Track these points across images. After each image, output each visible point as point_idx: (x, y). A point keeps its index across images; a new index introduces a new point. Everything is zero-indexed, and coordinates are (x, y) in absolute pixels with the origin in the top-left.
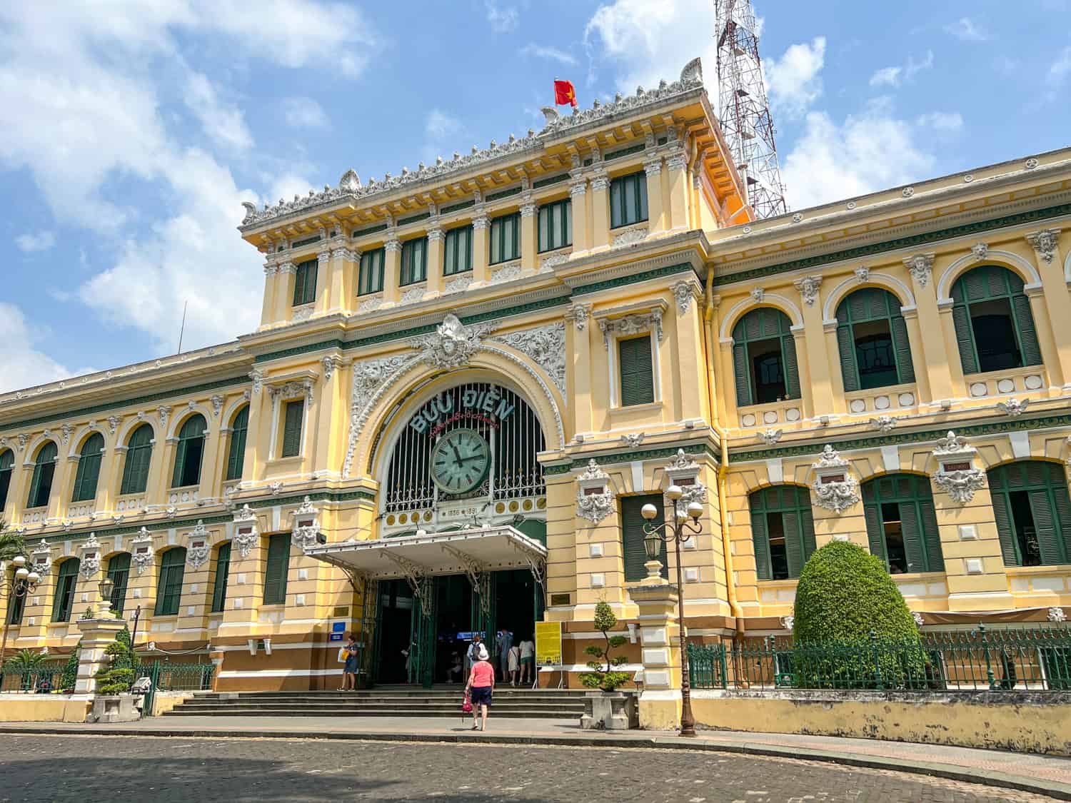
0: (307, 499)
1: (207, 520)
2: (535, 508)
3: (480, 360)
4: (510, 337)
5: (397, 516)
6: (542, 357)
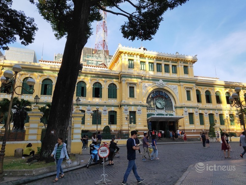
0: (139, 106)
1: (107, 106)
2: (171, 112)
3: (165, 88)
4: (170, 85)
5: (149, 111)
6: (175, 90)
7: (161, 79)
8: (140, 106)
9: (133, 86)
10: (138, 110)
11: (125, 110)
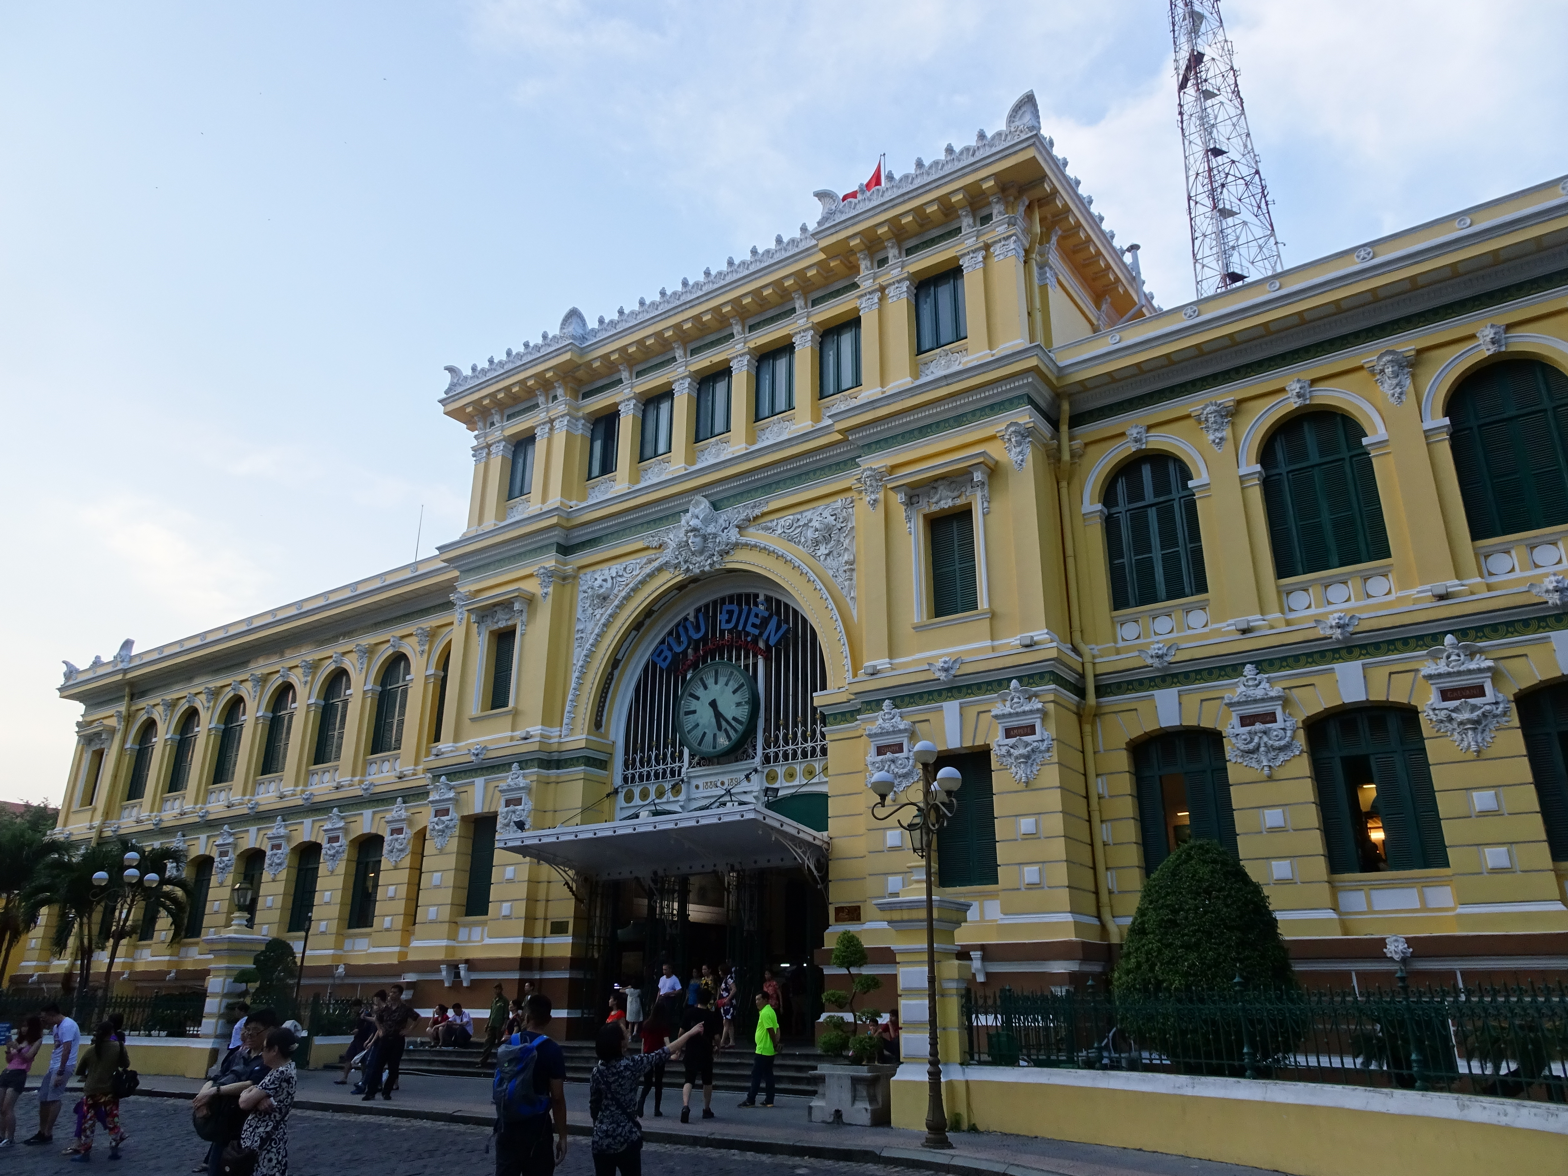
0: (515, 767)
1: (408, 797)
2: (817, 776)
3: (740, 560)
4: (779, 524)
5: (637, 790)
6: (823, 550)
7: (699, 497)
8: (524, 763)
9: (510, 623)
10: (508, 803)
11: (438, 813)
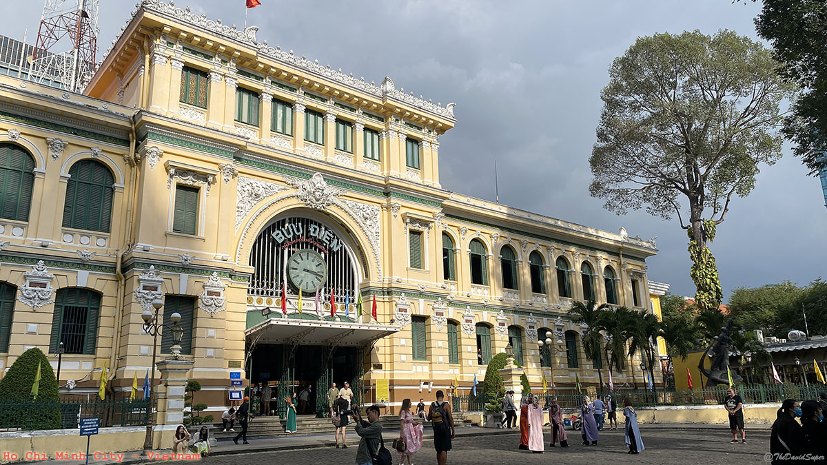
1: (52, 261)
3: (332, 210)
4: (351, 203)
7: (318, 173)
8: (220, 273)
9: (196, 185)
10: (210, 293)
11: (145, 287)
